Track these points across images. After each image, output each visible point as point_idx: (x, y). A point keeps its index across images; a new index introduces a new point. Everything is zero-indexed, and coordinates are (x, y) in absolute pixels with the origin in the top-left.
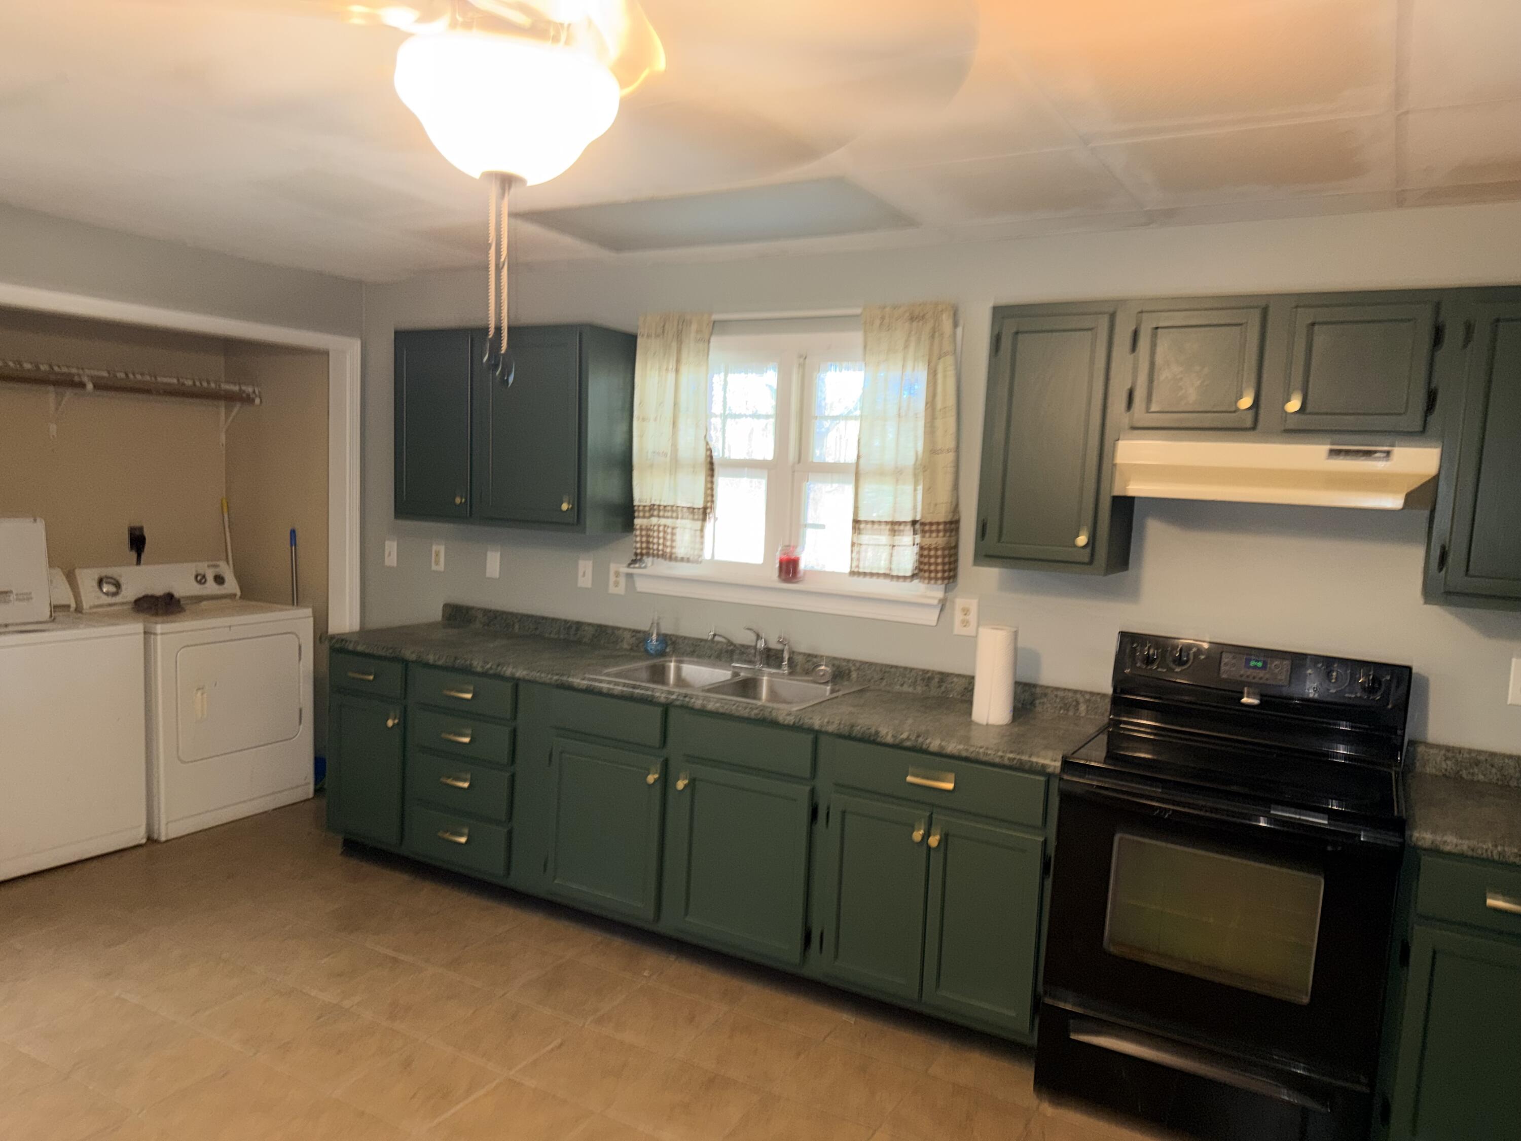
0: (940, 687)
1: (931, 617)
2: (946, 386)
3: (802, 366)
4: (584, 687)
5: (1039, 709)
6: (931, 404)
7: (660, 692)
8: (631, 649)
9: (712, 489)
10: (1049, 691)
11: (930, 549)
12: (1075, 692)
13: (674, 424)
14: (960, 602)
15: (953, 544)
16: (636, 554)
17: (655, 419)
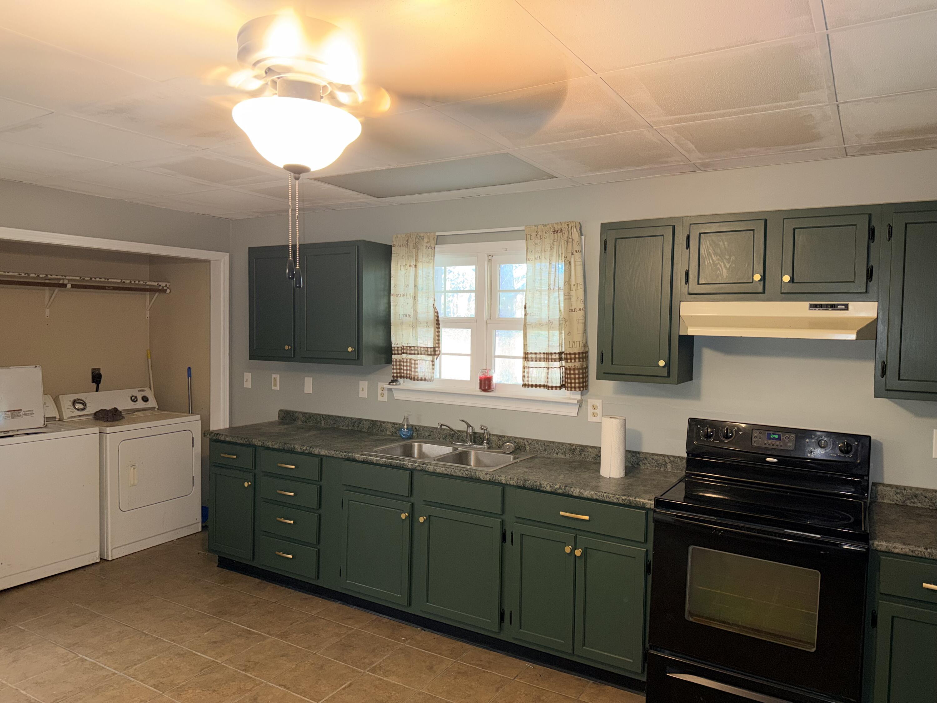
0: (581, 454)
1: (573, 412)
2: (577, 272)
3: (490, 261)
4: (362, 460)
5: (642, 467)
6: (568, 282)
7: (408, 463)
8: (392, 435)
9: (438, 336)
10: (648, 456)
11: (570, 369)
12: (664, 456)
13: (415, 298)
14: (591, 401)
15: (585, 366)
16: (393, 377)
17: (404, 296)
